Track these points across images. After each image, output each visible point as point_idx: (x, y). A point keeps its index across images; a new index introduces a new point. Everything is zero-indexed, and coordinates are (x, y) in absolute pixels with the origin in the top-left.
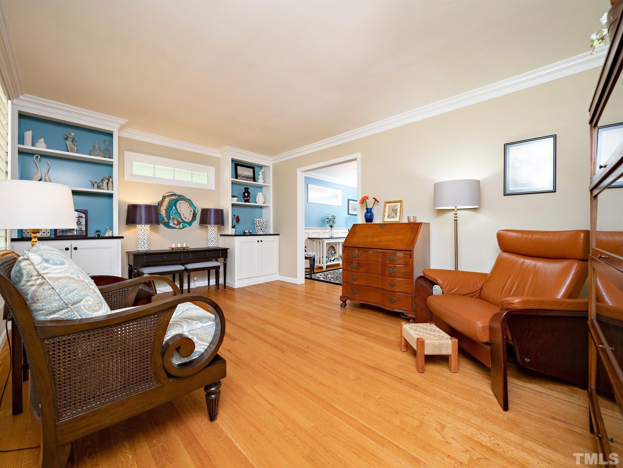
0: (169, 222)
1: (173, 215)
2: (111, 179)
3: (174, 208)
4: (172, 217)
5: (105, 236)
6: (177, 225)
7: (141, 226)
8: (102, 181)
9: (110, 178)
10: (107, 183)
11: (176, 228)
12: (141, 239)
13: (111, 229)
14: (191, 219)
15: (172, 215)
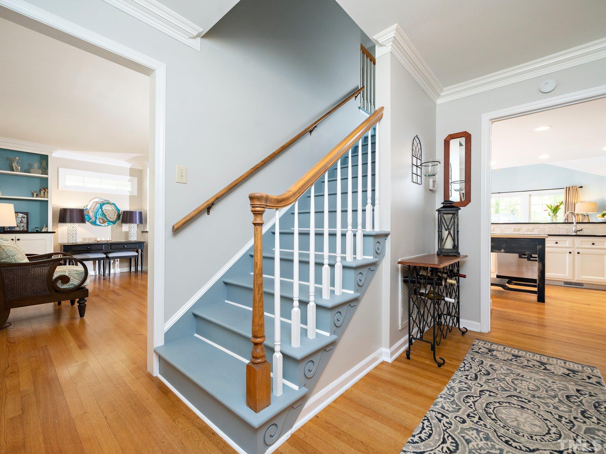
0: (96, 221)
1: (100, 215)
2: (47, 190)
3: (100, 210)
4: (98, 217)
5: (42, 231)
6: (103, 223)
7: (71, 224)
8: (40, 191)
9: (46, 188)
10: (44, 192)
11: (102, 226)
12: (70, 234)
13: (47, 226)
14: (115, 219)
15: (98, 215)
